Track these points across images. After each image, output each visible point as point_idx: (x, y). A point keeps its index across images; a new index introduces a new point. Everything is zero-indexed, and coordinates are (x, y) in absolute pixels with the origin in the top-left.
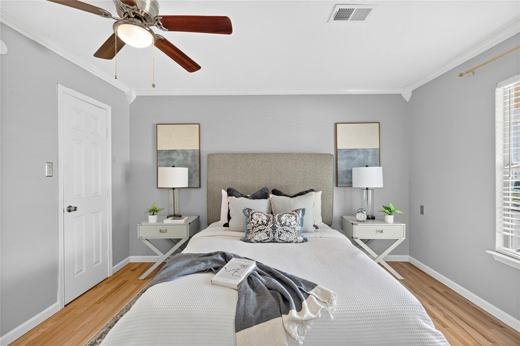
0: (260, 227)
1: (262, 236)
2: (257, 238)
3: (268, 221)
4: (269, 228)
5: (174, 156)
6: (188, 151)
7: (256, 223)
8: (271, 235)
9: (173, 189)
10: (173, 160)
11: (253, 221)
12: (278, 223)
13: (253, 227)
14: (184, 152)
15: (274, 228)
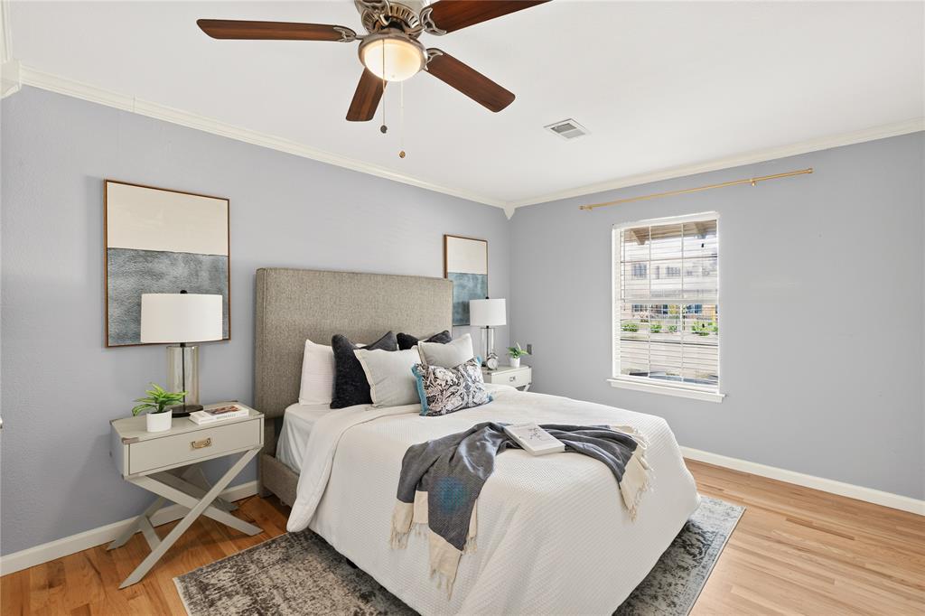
0: (452, 389)
1: (456, 401)
2: (449, 407)
3: (458, 378)
4: (462, 389)
5: (161, 266)
6: (201, 258)
7: (444, 384)
8: (466, 398)
9: (183, 345)
10: (159, 276)
11: (439, 381)
12: (469, 379)
13: (442, 391)
14: (190, 258)
15: (467, 387)
